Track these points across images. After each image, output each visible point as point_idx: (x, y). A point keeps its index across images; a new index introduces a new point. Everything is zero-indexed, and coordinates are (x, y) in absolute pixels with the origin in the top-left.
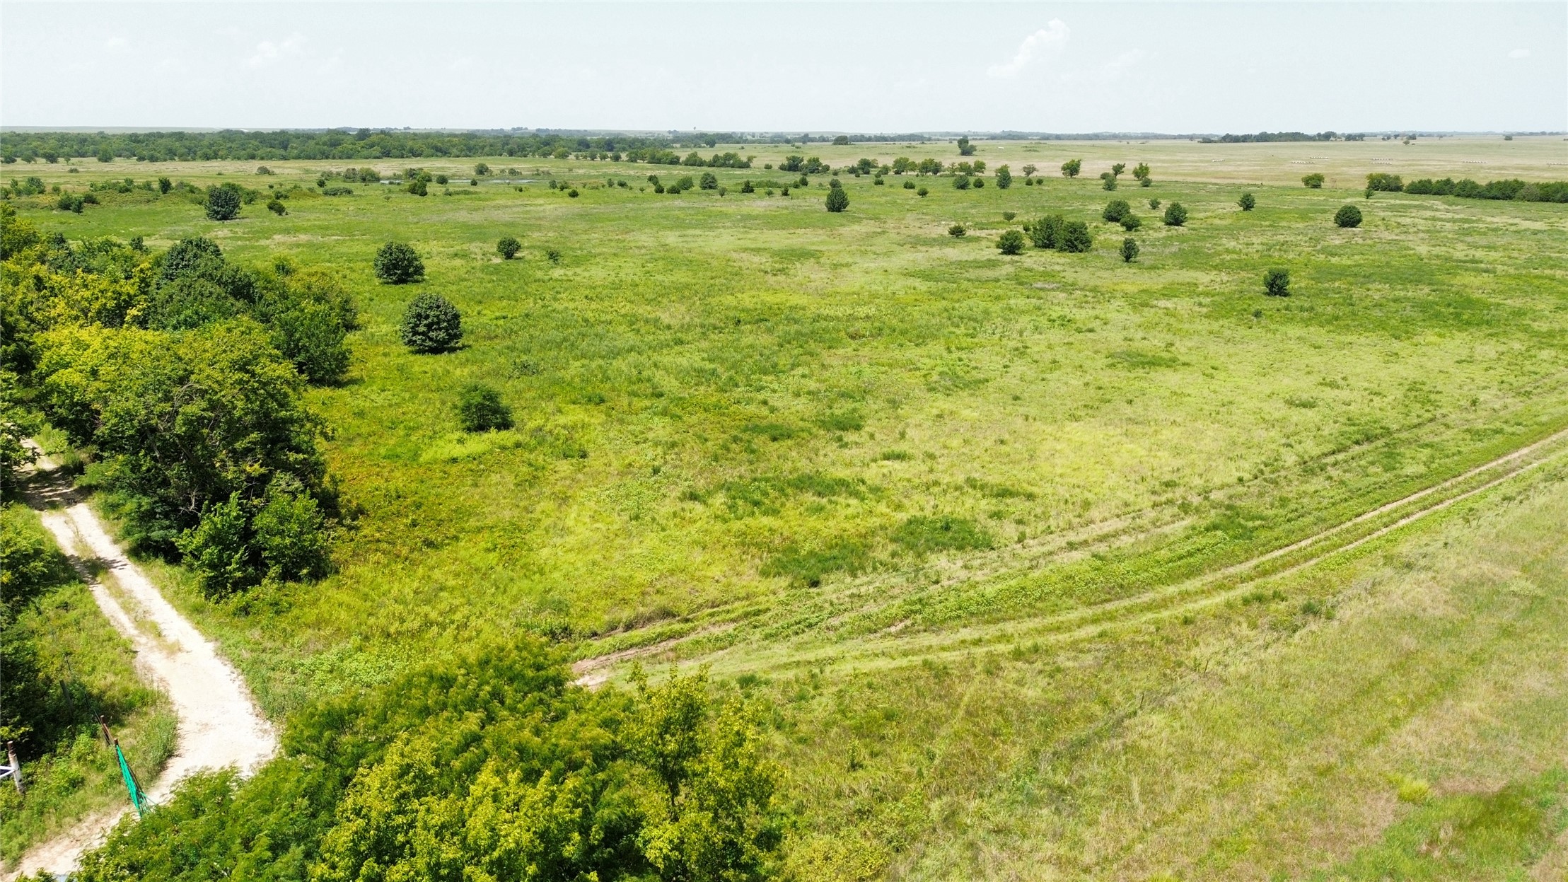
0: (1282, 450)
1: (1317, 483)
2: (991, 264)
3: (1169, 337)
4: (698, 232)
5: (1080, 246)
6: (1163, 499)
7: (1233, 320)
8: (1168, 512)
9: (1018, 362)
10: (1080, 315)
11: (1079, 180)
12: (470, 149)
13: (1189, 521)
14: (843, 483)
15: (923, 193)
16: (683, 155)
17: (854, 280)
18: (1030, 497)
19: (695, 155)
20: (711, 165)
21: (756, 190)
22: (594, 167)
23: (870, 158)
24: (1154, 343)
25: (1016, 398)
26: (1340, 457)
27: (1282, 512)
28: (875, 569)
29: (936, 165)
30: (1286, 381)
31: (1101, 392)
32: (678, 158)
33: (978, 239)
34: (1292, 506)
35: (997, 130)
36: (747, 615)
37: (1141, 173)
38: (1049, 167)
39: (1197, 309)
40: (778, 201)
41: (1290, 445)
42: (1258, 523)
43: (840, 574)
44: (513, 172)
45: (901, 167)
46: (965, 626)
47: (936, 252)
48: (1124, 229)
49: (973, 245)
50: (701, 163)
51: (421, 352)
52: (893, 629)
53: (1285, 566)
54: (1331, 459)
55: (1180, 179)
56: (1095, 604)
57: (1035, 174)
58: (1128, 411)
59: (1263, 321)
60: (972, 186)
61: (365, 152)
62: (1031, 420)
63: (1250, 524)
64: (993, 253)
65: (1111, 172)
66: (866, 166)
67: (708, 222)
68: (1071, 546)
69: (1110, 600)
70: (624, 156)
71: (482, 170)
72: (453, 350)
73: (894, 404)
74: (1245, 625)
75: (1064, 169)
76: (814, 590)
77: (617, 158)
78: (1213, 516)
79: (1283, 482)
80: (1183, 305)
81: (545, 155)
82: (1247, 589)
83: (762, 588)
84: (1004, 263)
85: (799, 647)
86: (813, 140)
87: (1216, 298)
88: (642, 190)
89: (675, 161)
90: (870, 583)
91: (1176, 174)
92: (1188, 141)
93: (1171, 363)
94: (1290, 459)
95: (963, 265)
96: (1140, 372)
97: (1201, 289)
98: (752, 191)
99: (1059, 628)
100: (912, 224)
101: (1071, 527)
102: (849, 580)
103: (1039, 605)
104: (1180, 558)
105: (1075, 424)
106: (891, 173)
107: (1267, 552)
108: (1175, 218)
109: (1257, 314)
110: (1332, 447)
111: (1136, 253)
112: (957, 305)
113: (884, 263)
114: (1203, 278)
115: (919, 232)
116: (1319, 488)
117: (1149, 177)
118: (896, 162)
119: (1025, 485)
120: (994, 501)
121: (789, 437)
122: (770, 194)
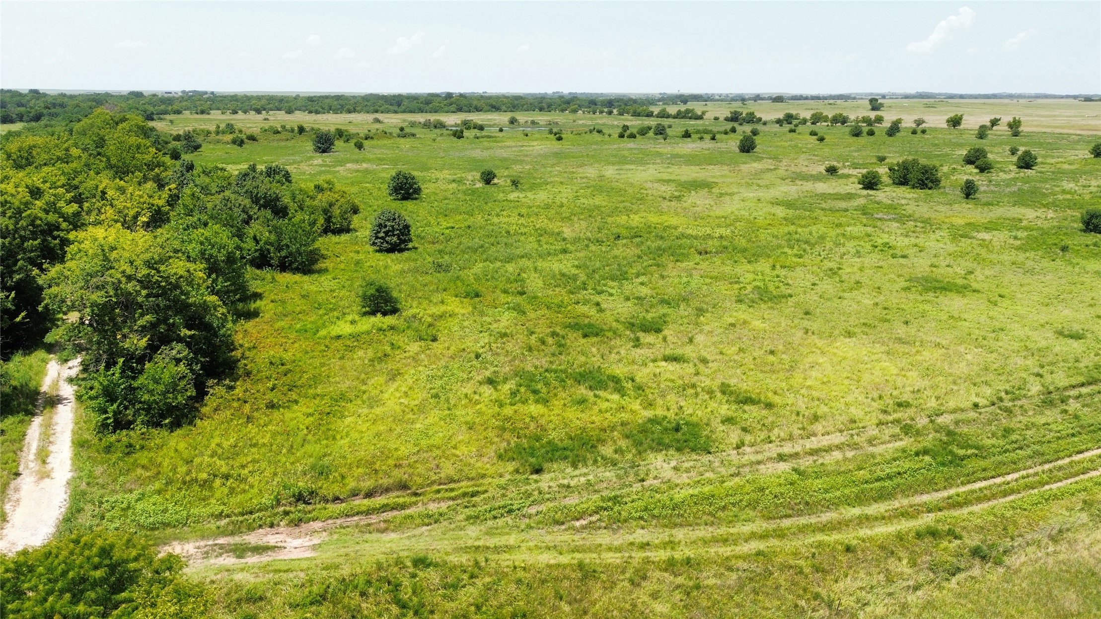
0: (1032, 379)
1: (1051, 415)
2: (850, 196)
3: (971, 265)
4: (633, 167)
5: (930, 185)
6: (890, 418)
7: (1040, 253)
8: (888, 431)
9: (827, 280)
10: (901, 243)
11: (961, 130)
12: (514, 107)
13: (904, 442)
14: (616, 380)
15: (821, 139)
16: (656, 110)
17: (731, 207)
18: (769, 406)
19: (664, 110)
20: (675, 117)
21: (693, 136)
22: (591, 119)
23: (794, 112)
24: (955, 272)
25: (807, 313)
26: (1084, 390)
27: (1001, 442)
28: (595, 461)
29: (844, 118)
30: (1066, 312)
31: (887, 311)
32: (652, 113)
33: (848, 176)
34: (1014, 437)
35: (912, 91)
36: (465, 495)
37: (1014, 126)
38: (937, 120)
39: (1012, 241)
40: (707, 144)
41: (1040, 375)
42: (970, 452)
43: (563, 465)
44: (533, 122)
45: (817, 119)
46: (643, 528)
47: (808, 186)
48: (977, 171)
49: (843, 181)
50: (668, 116)
51: (380, 251)
52: (578, 524)
53: (979, 500)
54: (1073, 393)
55: (1048, 130)
56: (774, 518)
57: (924, 125)
58: (901, 331)
59: (1068, 255)
60: (865, 134)
61: (446, 109)
62: (810, 333)
63: (961, 452)
64: (854, 187)
65: (989, 124)
66: (789, 118)
67: (642, 160)
68: (781, 458)
69: (790, 516)
70: (615, 111)
71: (513, 121)
72: (401, 251)
73: (700, 311)
74: (905, 562)
75: (948, 121)
76: (535, 477)
77: (610, 113)
78: (929, 440)
79: (1017, 411)
80: (998, 237)
81: (563, 111)
82: (927, 520)
83: (491, 471)
84: (860, 196)
85: (489, 533)
86: (762, 99)
87: (1035, 233)
88: (610, 135)
89: (650, 115)
90: (585, 475)
91: (1048, 127)
92: (1071, 101)
93: (962, 290)
94: (1035, 388)
95: (824, 197)
96: (930, 296)
97: (1025, 223)
98: (690, 136)
99: (726, 540)
100: (803, 164)
101: (791, 438)
102: (569, 470)
103: (720, 514)
104: (879, 479)
105: (847, 340)
106: (809, 124)
107: (969, 482)
108: (1026, 163)
109: (1064, 249)
110: (1082, 379)
111: (975, 192)
112: (799, 230)
113: (761, 194)
114: (1029, 214)
115: (804, 169)
116: (1050, 420)
117: (1020, 129)
118: (813, 115)
119: (770, 394)
120: (734, 407)
121: (597, 335)
122: (701, 138)
